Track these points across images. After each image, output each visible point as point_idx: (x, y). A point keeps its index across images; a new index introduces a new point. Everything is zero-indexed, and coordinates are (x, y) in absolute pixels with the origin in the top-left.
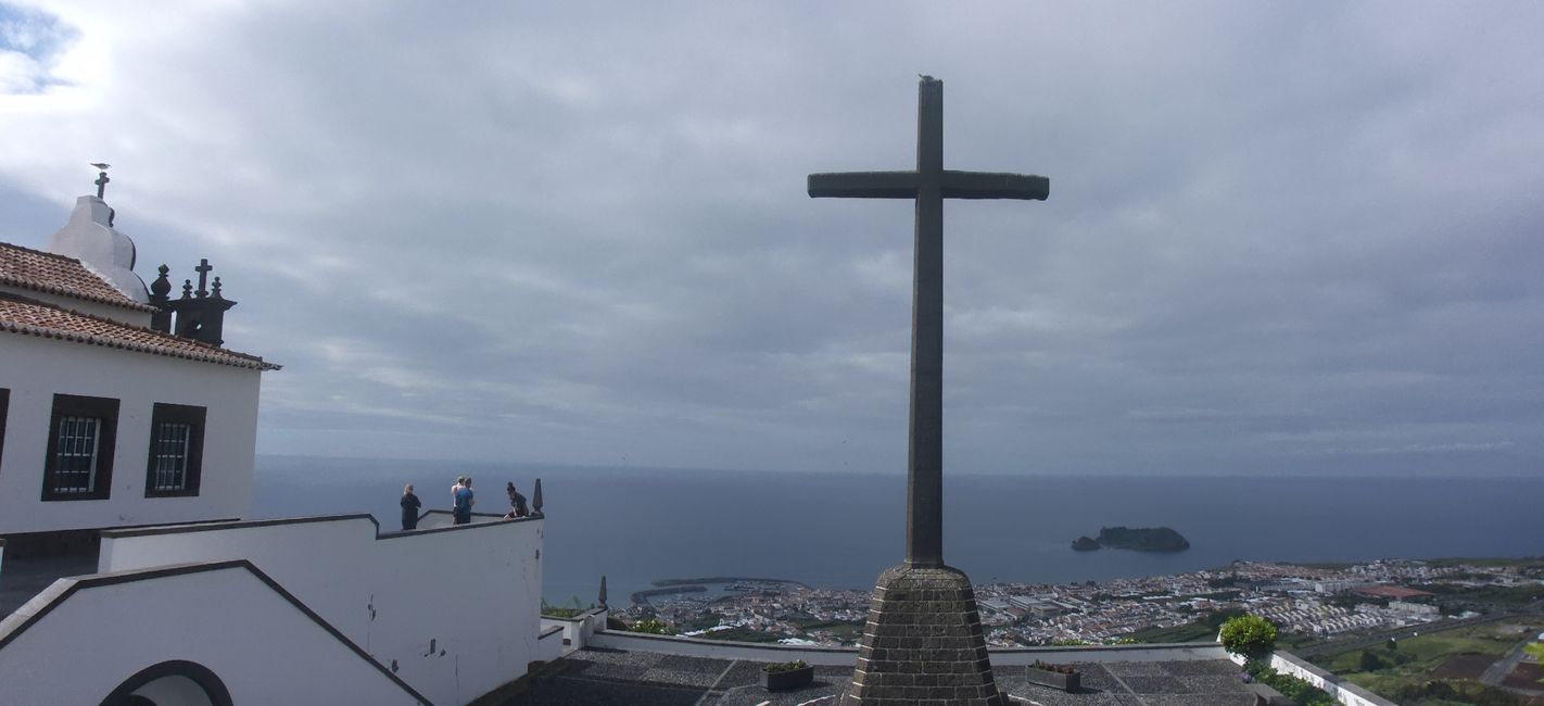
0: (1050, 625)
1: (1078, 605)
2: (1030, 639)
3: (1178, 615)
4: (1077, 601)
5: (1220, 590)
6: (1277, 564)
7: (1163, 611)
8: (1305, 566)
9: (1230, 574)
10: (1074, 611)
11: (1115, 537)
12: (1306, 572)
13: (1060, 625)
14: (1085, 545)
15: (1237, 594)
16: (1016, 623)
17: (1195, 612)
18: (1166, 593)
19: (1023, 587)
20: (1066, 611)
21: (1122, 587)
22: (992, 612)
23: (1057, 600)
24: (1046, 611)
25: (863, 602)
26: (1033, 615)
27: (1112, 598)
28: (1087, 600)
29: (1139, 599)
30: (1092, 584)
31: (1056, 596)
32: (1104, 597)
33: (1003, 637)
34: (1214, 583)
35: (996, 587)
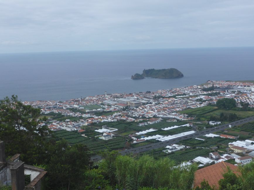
0: (140, 110)
1: (148, 101)
2: (134, 116)
3: (198, 103)
4: (147, 99)
5: (210, 92)
6: (226, 82)
7: (189, 101)
8: (240, 81)
9: (210, 86)
10: (147, 103)
11: (150, 73)
12: (241, 84)
13: (145, 109)
14: (137, 77)
15: (219, 93)
16: (124, 110)
17: (205, 101)
18: (184, 94)
19: (118, 95)
20: (144, 104)
21: (164, 93)
22: (109, 106)
23: (138, 99)
24: (135, 104)
25: (47, 105)
26: (130, 106)
27: (163, 98)
28: (152, 99)
29: (174, 97)
30: (149, 92)
31: (136, 97)
32: (159, 97)
33: (120, 115)
34: (204, 90)
35: (106, 96)
